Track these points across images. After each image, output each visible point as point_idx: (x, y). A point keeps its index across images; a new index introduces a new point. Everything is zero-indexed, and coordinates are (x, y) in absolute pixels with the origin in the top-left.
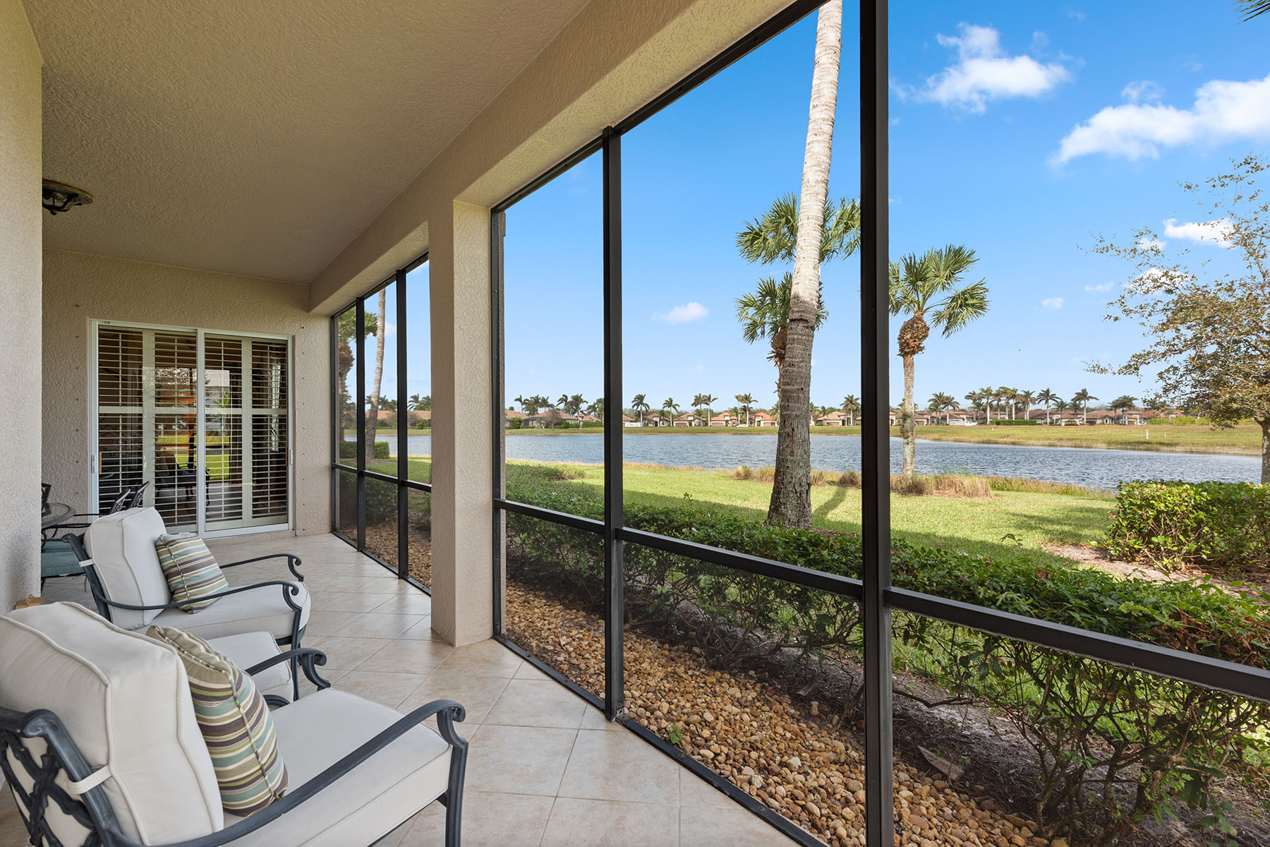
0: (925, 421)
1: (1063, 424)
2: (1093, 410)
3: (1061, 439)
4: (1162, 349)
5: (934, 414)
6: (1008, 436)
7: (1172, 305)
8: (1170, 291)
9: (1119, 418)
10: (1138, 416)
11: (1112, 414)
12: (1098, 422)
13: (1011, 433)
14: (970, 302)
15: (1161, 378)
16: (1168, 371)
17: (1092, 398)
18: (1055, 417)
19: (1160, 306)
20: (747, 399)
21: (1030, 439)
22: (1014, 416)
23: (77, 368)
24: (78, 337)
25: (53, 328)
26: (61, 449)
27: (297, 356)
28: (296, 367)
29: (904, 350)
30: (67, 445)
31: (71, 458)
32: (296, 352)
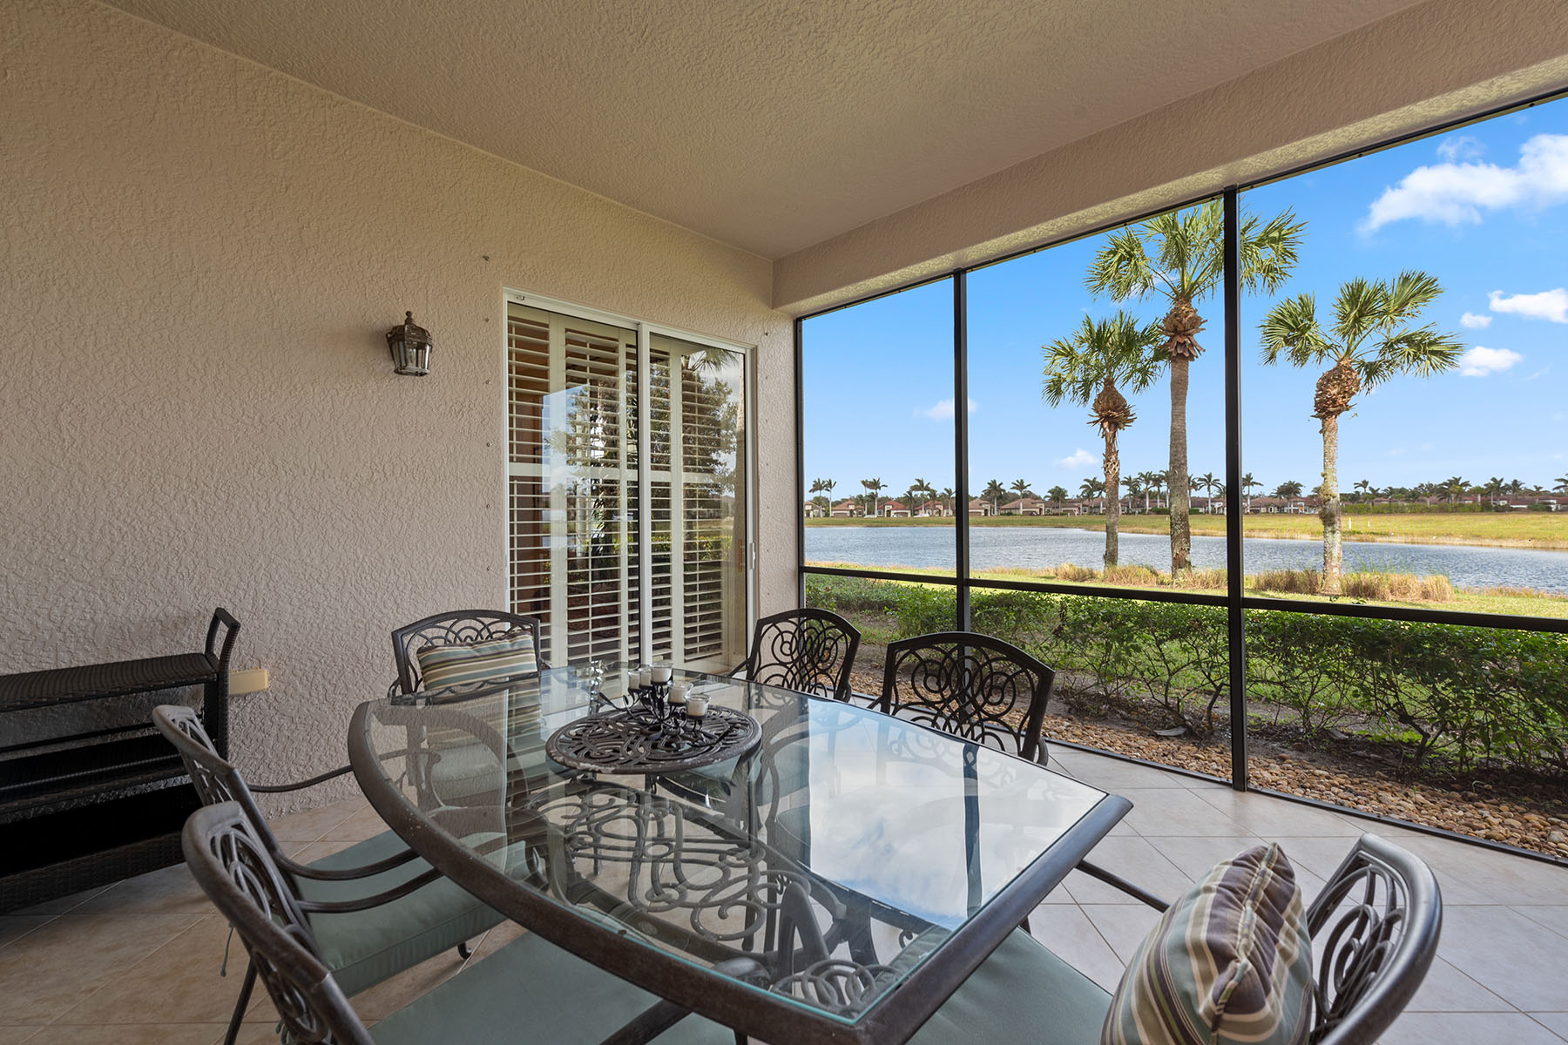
9: (1284, 506)
11: (1277, 502)
17: (1257, 484)
20: (875, 485)
23: (487, 382)
24: (487, 320)
25: (450, 298)
26: (465, 544)
27: (759, 382)
28: (759, 402)
29: (1327, 408)
30: (473, 536)
31: (479, 561)
32: (759, 375)
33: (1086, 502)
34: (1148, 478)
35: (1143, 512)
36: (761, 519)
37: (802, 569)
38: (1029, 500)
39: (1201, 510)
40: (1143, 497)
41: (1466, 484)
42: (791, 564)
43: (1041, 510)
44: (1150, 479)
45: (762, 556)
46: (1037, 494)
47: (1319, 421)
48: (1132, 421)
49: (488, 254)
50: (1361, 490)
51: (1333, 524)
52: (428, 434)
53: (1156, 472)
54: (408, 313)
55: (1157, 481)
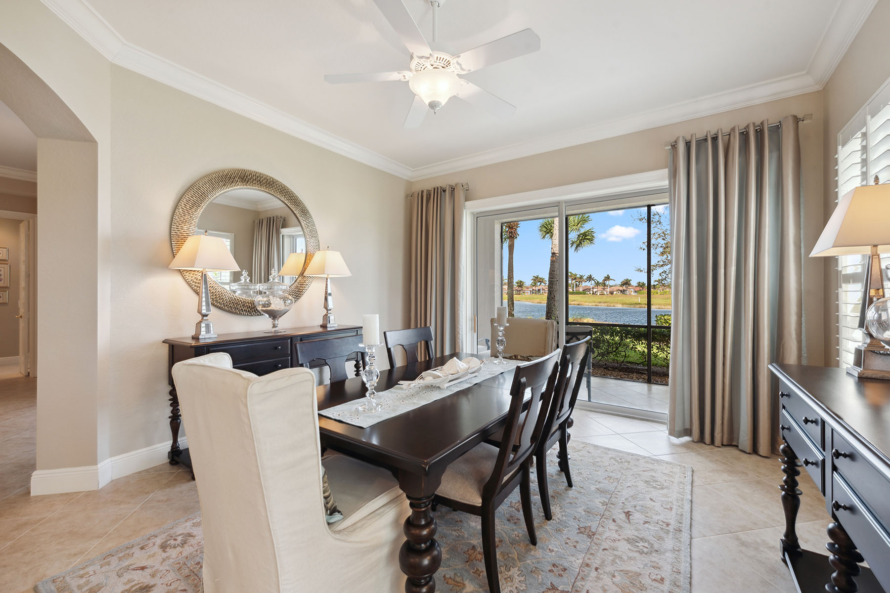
0: (529, 292)
1: (598, 294)
2: (612, 286)
3: (600, 302)
4: (661, 263)
5: (534, 288)
6: (575, 300)
7: (664, 245)
8: (664, 239)
9: (624, 290)
10: (633, 290)
11: (621, 288)
12: (615, 293)
13: (576, 299)
14: (588, 237)
15: (661, 275)
16: (663, 272)
17: (611, 280)
18: (595, 290)
19: (660, 245)
21: (586, 302)
22: (575, 289)
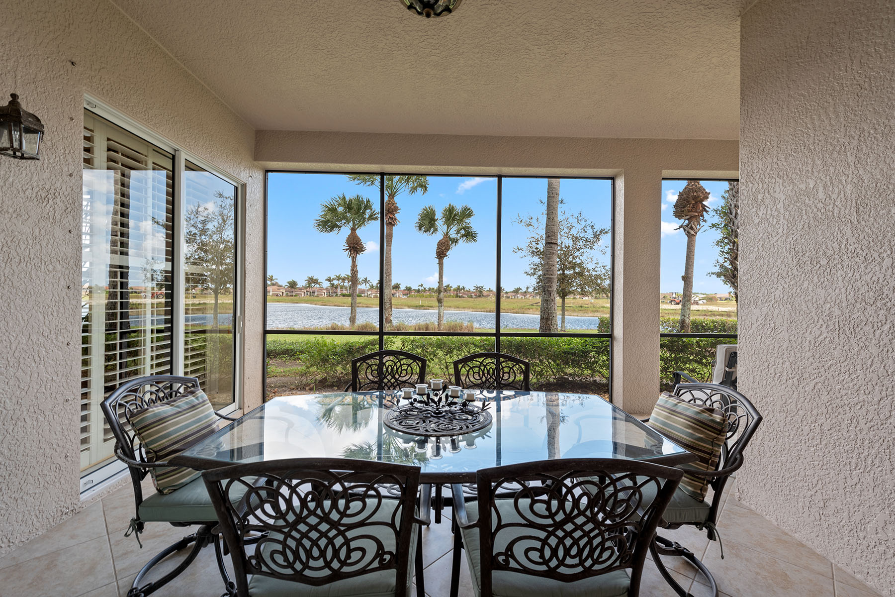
23: (71, 175)
24: (72, 119)
25: (39, 89)
26: (47, 322)
27: (247, 208)
28: (247, 221)
29: (441, 254)
30: (55, 314)
31: (60, 338)
32: (247, 203)
33: (308, 289)
34: (339, 278)
35: (337, 295)
36: (246, 299)
37: (266, 332)
38: (275, 287)
39: (363, 295)
40: (336, 288)
41: (451, 287)
42: (260, 329)
43: (283, 293)
44: (340, 279)
45: (246, 325)
46: (280, 284)
47: (437, 260)
48: (364, 251)
49: (74, 60)
50: (420, 288)
51: (441, 303)
52: (14, 216)
53: (343, 275)
54: (14, 96)
55: (344, 280)
